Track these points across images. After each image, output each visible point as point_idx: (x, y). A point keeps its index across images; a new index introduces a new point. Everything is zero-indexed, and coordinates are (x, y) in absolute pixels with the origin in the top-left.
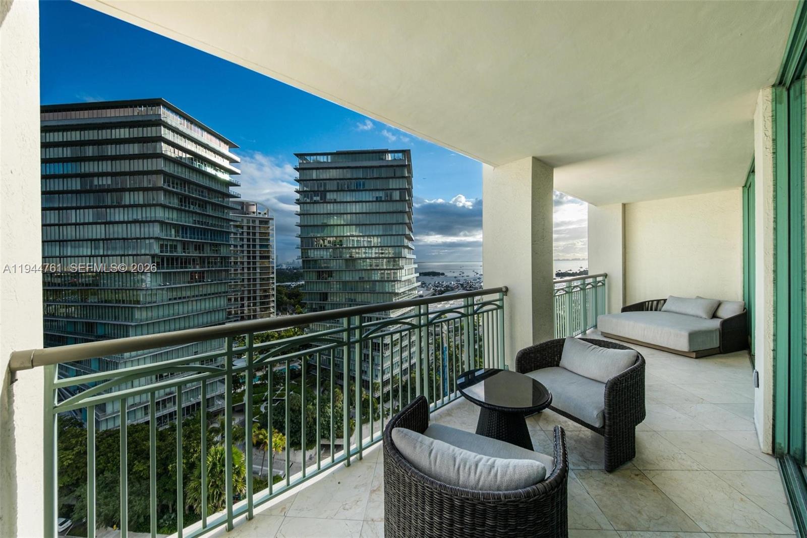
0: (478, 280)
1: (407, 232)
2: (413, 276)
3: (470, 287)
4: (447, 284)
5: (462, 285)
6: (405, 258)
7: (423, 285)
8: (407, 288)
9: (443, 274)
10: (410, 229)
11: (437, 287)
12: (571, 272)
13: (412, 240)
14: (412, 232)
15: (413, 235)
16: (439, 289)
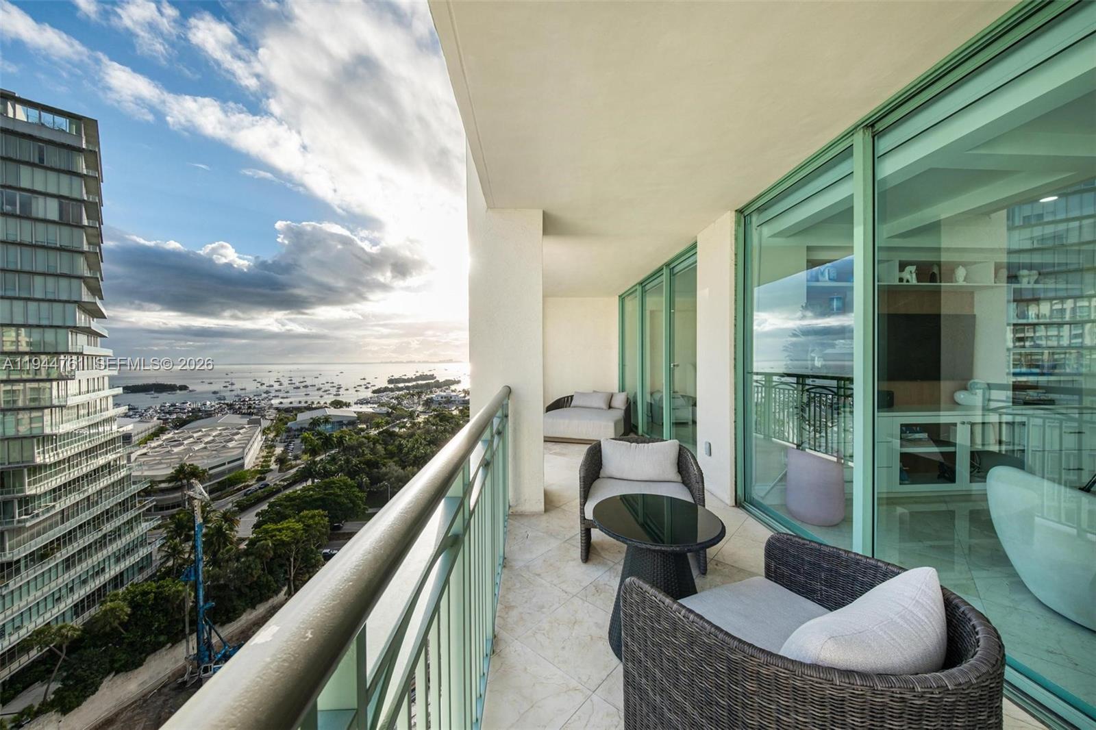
0: (265, 395)
1: (86, 297)
2: (102, 394)
3: (250, 408)
4: (194, 406)
5: (231, 406)
6: (81, 354)
7: (133, 412)
8: (84, 422)
9: (183, 388)
10: (96, 291)
11: (170, 413)
12: (406, 378)
13: (103, 317)
14: (101, 298)
15: (104, 305)
16: (174, 416)
